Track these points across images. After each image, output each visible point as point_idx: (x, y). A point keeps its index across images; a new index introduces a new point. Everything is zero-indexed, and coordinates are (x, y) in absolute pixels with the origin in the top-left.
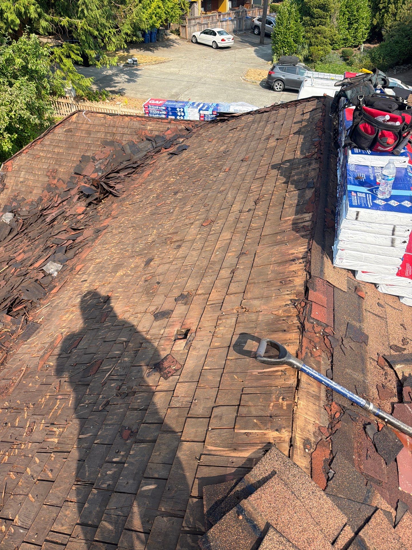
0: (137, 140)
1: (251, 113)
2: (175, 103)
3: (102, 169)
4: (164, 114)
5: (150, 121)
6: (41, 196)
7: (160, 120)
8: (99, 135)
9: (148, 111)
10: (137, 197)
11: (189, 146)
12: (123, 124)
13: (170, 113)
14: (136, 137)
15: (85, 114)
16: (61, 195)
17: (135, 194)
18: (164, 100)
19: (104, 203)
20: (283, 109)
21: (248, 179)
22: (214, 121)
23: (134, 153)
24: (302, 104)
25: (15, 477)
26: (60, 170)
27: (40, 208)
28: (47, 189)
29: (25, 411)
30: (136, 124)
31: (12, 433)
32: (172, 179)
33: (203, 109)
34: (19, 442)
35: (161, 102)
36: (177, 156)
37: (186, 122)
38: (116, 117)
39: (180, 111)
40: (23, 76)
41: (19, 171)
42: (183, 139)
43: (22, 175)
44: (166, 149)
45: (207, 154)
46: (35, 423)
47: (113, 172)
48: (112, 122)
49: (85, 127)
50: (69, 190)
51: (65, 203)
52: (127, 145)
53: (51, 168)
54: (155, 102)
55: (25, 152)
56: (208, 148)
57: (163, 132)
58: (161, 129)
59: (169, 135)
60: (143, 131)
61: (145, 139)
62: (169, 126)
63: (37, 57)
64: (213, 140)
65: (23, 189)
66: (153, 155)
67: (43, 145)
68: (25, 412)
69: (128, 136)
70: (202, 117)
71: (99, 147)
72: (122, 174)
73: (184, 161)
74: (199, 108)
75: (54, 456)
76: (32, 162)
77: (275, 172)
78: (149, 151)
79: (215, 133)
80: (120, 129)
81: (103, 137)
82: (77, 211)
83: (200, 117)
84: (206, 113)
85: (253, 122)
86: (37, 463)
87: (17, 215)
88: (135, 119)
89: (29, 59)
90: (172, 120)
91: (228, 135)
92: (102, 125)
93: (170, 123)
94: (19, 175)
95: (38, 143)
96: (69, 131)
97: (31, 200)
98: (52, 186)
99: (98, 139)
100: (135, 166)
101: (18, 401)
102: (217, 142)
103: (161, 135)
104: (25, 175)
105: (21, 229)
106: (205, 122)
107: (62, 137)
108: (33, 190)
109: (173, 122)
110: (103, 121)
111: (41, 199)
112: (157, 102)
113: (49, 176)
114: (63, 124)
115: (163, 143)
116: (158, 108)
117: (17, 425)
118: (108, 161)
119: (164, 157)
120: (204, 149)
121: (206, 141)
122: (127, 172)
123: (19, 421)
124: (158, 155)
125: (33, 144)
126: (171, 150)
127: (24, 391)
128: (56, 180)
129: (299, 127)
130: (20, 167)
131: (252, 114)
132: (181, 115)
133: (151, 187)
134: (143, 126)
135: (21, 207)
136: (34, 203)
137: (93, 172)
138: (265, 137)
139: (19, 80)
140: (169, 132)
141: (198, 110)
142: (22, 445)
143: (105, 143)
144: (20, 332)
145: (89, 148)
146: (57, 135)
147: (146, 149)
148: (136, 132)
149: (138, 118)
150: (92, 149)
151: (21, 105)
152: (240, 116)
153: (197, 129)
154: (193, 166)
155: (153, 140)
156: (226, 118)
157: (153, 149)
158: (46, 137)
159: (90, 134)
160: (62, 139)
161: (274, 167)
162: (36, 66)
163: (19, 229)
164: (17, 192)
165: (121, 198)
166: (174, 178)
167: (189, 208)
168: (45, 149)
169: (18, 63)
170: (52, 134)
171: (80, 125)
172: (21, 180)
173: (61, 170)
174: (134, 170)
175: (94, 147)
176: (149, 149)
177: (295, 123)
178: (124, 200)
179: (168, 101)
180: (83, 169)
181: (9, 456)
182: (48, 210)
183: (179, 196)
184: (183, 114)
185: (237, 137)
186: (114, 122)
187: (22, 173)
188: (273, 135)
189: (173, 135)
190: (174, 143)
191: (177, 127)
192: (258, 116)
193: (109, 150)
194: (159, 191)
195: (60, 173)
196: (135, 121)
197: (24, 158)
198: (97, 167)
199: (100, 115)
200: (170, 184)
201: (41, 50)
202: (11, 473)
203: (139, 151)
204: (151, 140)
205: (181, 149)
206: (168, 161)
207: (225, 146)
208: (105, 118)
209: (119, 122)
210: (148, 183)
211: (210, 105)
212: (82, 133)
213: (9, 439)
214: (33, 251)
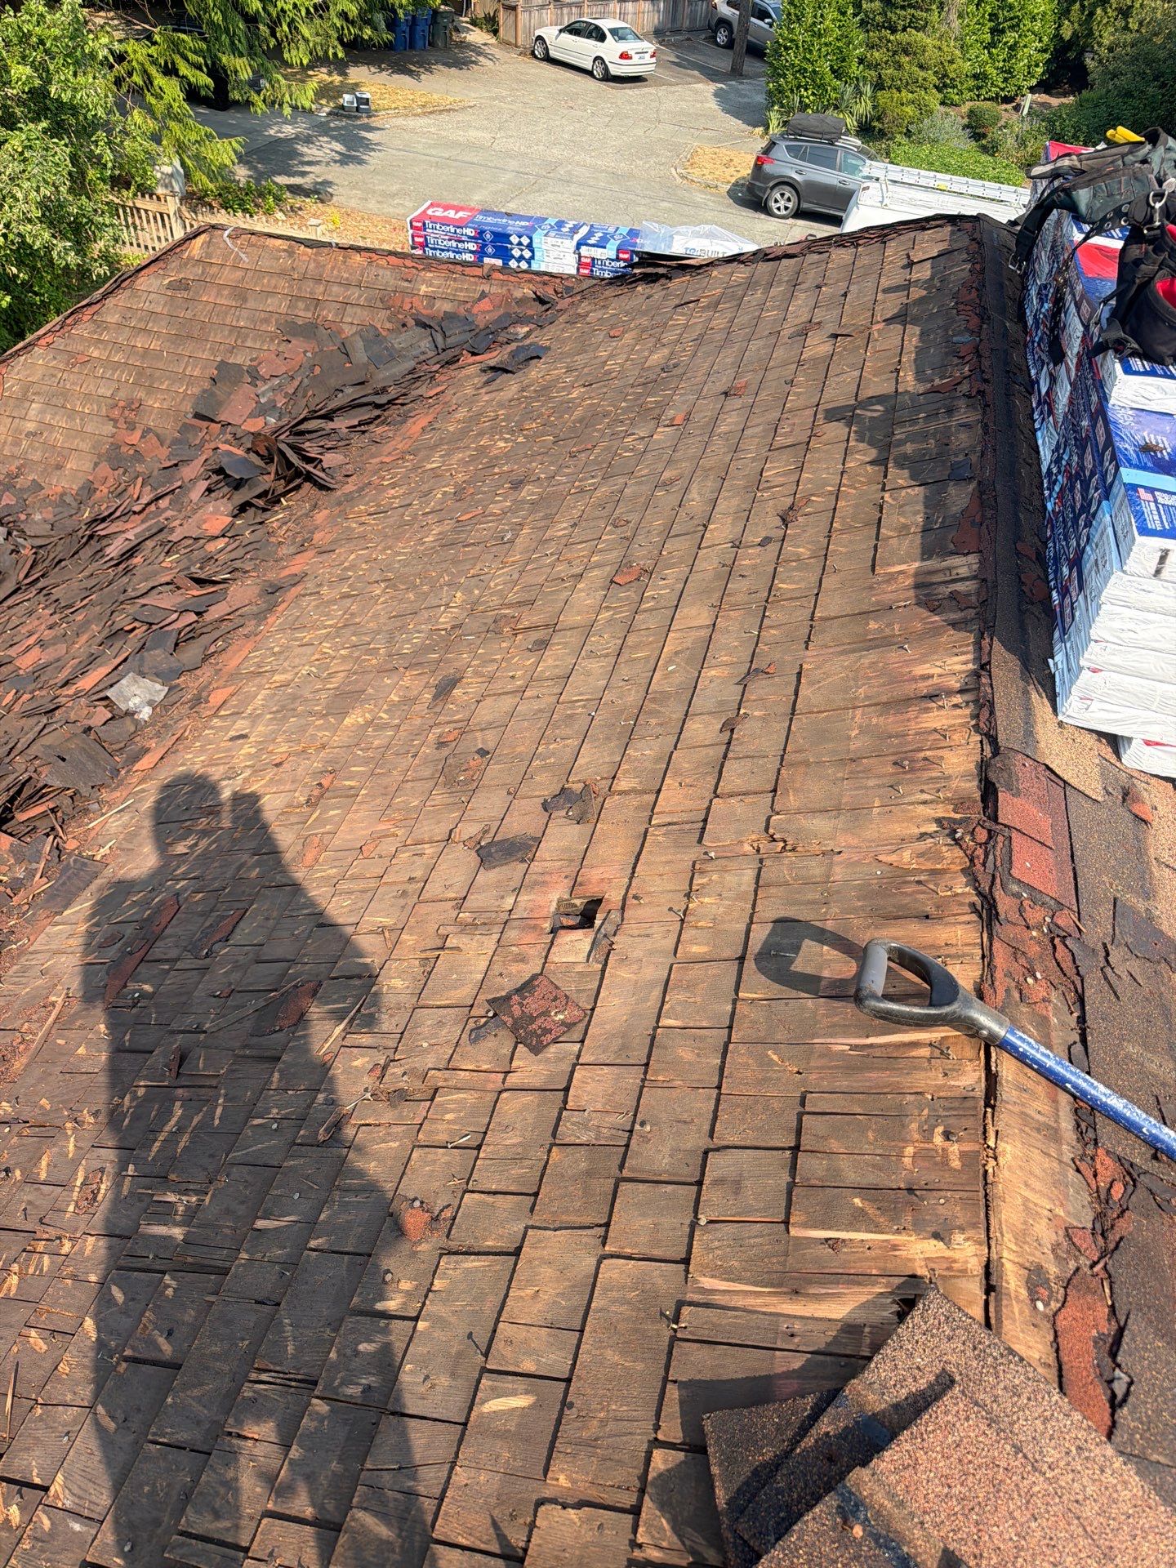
0: (388, 325)
1: (742, 258)
2: (504, 221)
3: (279, 405)
4: (471, 252)
5: (428, 268)
6: (91, 478)
7: (459, 268)
8: (272, 304)
9: (421, 240)
10: (393, 491)
11: (548, 348)
12: (345, 275)
13: (490, 250)
14: (383, 314)
15: (229, 236)
16: (151, 481)
17: (386, 483)
18: (471, 210)
19: (289, 507)
20: (842, 251)
21: (752, 448)
22: (620, 280)
23: (376, 361)
24: (902, 237)
25: (45, 1347)
26: (150, 403)
27: (87, 514)
28: (109, 460)
29: (69, 1132)
30: (386, 277)
31: (30, 1203)
32: (501, 444)
33: (589, 242)
34: (52, 1232)
35: (461, 214)
36: (510, 375)
37: (538, 279)
38: (326, 250)
39: (520, 244)
40: (32, 121)
41: (24, 399)
42: (527, 329)
43: (32, 413)
44: (474, 354)
45: (609, 372)
46: (103, 1172)
47: (313, 415)
48: (312, 266)
49: (228, 276)
50: (176, 465)
51: (163, 503)
52: (358, 338)
53: (122, 394)
54: (446, 214)
55: (43, 342)
56: (611, 357)
57: (468, 306)
58: (461, 295)
59: (485, 314)
60: (407, 300)
61: (412, 323)
62: (487, 289)
63: (77, 63)
64: (624, 333)
65: (36, 456)
66: (436, 372)
67: (101, 326)
68: (67, 1138)
69: (358, 310)
70: (586, 265)
71: (272, 340)
72: (341, 424)
73: (535, 391)
74: (577, 237)
75: (174, 1283)
76: (65, 375)
77: (837, 430)
78: (422, 358)
79: (627, 313)
80: (335, 289)
81: (283, 309)
82: (204, 527)
83: (580, 264)
84: (598, 253)
85: (750, 284)
86: (117, 1305)
87: (15, 533)
88: (383, 262)
89: (52, 67)
90: (493, 268)
91: (671, 319)
92: (282, 274)
93: (488, 277)
94: (24, 412)
95: (85, 318)
96: (181, 285)
97: (59, 490)
98: (124, 449)
99: (267, 315)
100: (382, 399)
101: (44, 1101)
102: (638, 340)
103: (462, 311)
104: (42, 412)
105: (26, 576)
106: (595, 282)
107: (158, 303)
108: (66, 458)
109: (497, 275)
110: (285, 262)
111: (89, 489)
112: (451, 214)
113: (115, 421)
114: (161, 264)
115: (468, 336)
116: (453, 230)
117: (43, 1176)
118: (296, 383)
119: (468, 377)
120: (595, 358)
121: (601, 336)
122: (355, 417)
123: (48, 1165)
124: (451, 371)
125: (68, 321)
126: (493, 358)
127: (60, 1069)
128: (138, 433)
129: (899, 301)
130: (27, 387)
131: (742, 262)
132: (521, 258)
133: (434, 465)
134: (406, 284)
135: (29, 511)
136: (68, 499)
137: (251, 416)
138: (792, 330)
139: (21, 129)
140: (485, 305)
141: (574, 243)
142: (65, 1241)
143: (291, 330)
144: (40, 884)
145: (239, 343)
146: (143, 299)
147: (414, 353)
148: (386, 301)
149: (392, 259)
150: (249, 343)
151: (25, 208)
152: (707, 265)
153: (570, 300)
154: (568, 406)
155: (437, 328)
156: (661, 271)
157: (434, 353)
158: (110, 302)
159: (245, 300)
160: (159, 310)
161: (833, 415)
162: (75, 90)
163: (22, 576)
164: (17, 463)
165: (339, 493)
166: (506, 440)
167: (564, 529)
168: (105, 336)
169: (19, 79)
170: (128, 293)
171: (214, 270)
172: (31, 426)
173: (154, 403)
174: (377, 412)
175: (254, 340)
176: (424, 353)
177: (885, 291)
178: (350, 498)
179: (486, 212)
180: (220, 404)
181: (22, 1275)
182: (112, 521)
183: (529, 492)
184: (527, 254)
185: (700, 326)
186: (318, 265)
187: (34, 405)
188: (819, 323)
189: (495, 315)
190: (500, 339)
191: (509, 290)
192: (764, 268)
193: (300, 350)
194: (460, 477)
195: (151, 413)
196: (383, 268)
197: (40, 362)
198: (262, 401)
199: (279, 242)
200: (497, 458)
201: (90, 43)
202: (33, 1333)
203: (393, 356)
204: (430, 327)
205: (522, 357)
206: (483, 391)
207: (666, 351)
208: (290, 253)
209: (333, 268)
210: (422, 454)
211: (611, 230)
212: (219, 294)
213: (18, 1222)
214: (70, 642)
